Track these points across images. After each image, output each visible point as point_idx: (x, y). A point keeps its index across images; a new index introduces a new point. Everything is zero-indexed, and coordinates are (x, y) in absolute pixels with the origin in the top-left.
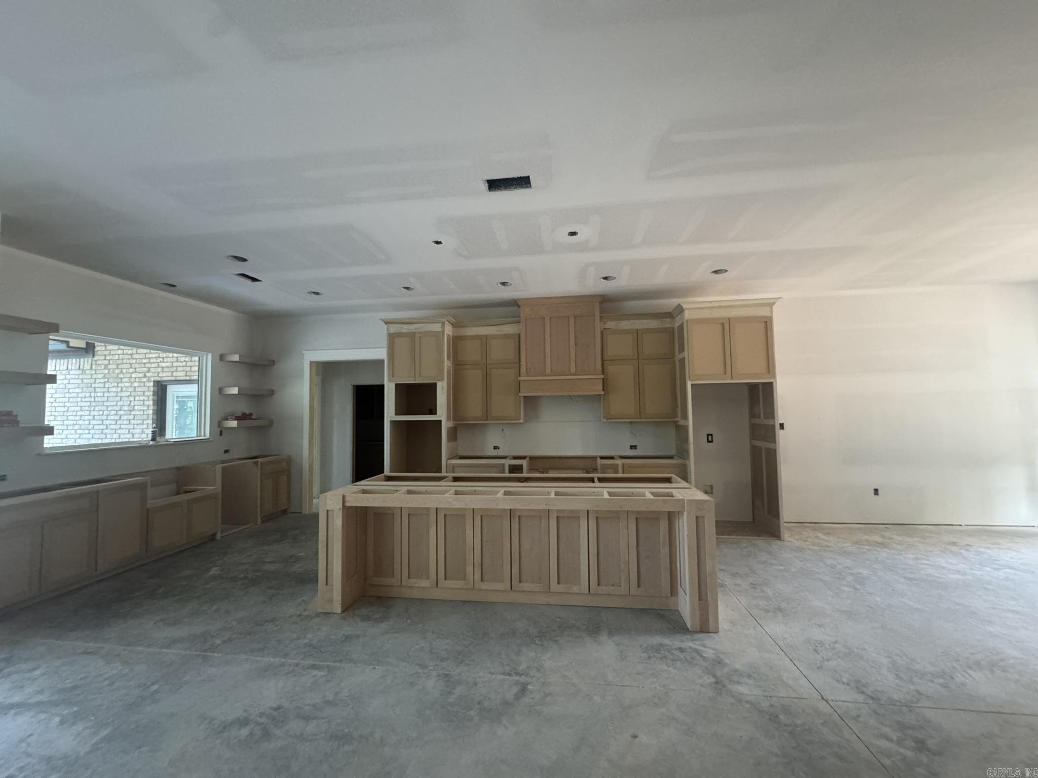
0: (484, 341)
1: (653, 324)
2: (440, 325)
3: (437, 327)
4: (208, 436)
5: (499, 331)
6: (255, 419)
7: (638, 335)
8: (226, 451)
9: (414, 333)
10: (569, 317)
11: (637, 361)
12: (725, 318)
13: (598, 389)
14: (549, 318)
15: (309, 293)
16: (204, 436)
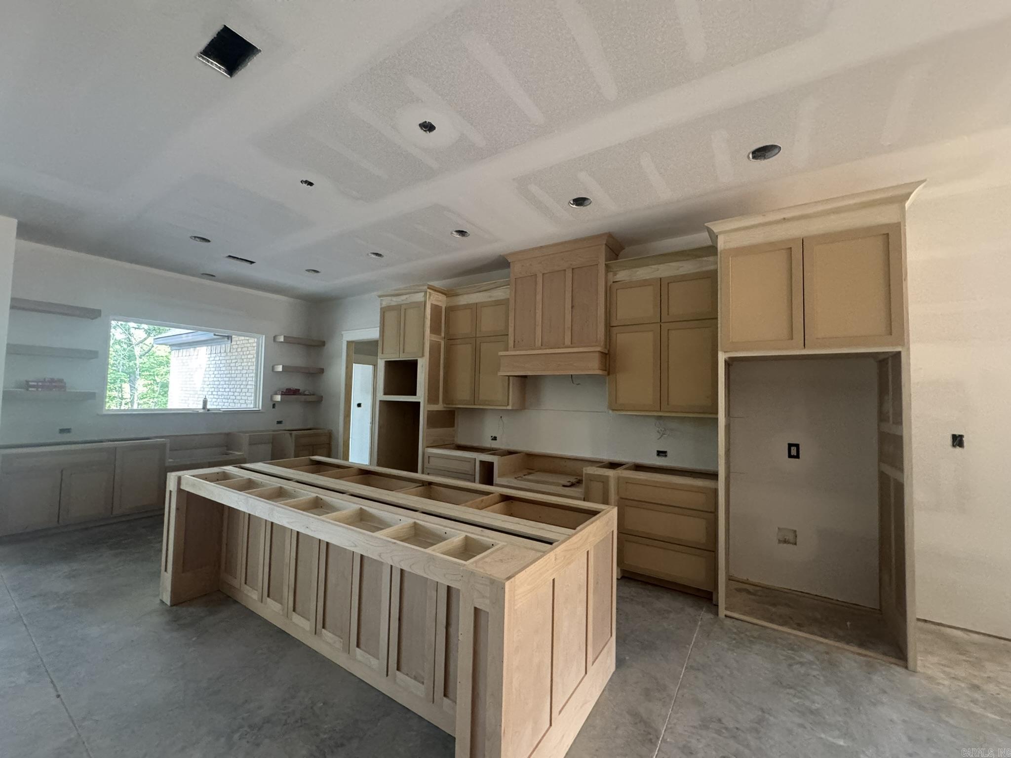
0: (475, 309)
1: (687, 267)
2: (423, 294)
3: (419, 297)
4: (260, 408)
5: (490, 297)
6: (308, 395)
7: (662, 286)
8: (279, 422)
9: (401, 305)
10: (565, 270)
11: (659, 325)
12: (793, 240)
13: (594, 367)
14: (541, 275)
15: (308, 270)
16: (259, 408)
